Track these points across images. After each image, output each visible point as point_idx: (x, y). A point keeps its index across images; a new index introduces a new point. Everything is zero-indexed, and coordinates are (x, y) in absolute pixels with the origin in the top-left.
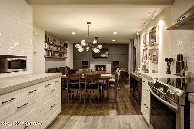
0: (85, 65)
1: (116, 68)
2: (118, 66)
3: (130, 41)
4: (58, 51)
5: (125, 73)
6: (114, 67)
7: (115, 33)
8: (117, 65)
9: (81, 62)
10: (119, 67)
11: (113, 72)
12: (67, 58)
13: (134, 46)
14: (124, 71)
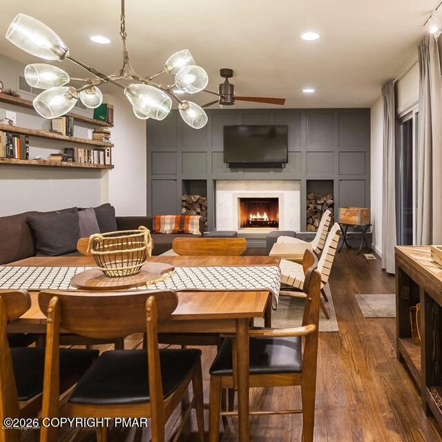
0: (195, 198)
1: (319, 207)
2: (330, 201)
3: (379, 92)
4: (57, 136)
5: (358, 228)
6: (312, 206)
7: (310, 36)
8: (325, 196)
9: (180, 185)
10: (332, 206)
11: (307, 223)
12: (111, 167)
13: (401, 109)
14: (356, 220)
